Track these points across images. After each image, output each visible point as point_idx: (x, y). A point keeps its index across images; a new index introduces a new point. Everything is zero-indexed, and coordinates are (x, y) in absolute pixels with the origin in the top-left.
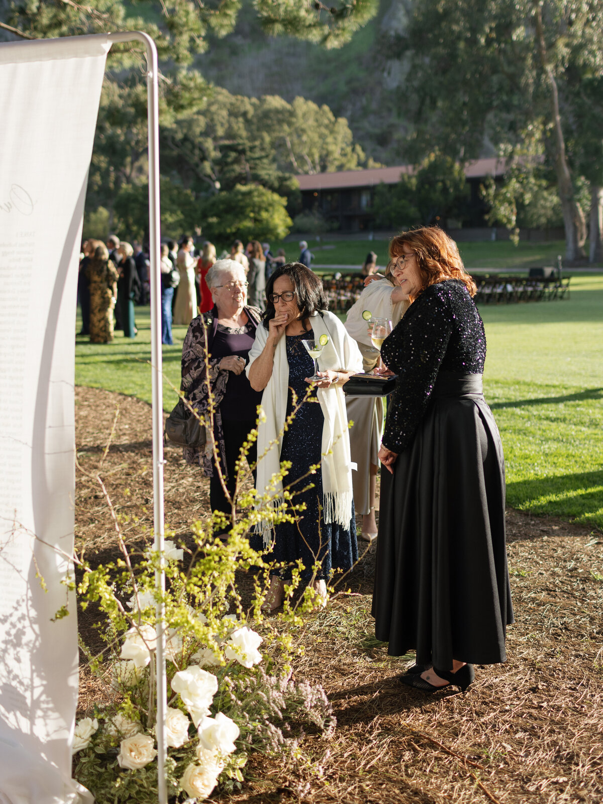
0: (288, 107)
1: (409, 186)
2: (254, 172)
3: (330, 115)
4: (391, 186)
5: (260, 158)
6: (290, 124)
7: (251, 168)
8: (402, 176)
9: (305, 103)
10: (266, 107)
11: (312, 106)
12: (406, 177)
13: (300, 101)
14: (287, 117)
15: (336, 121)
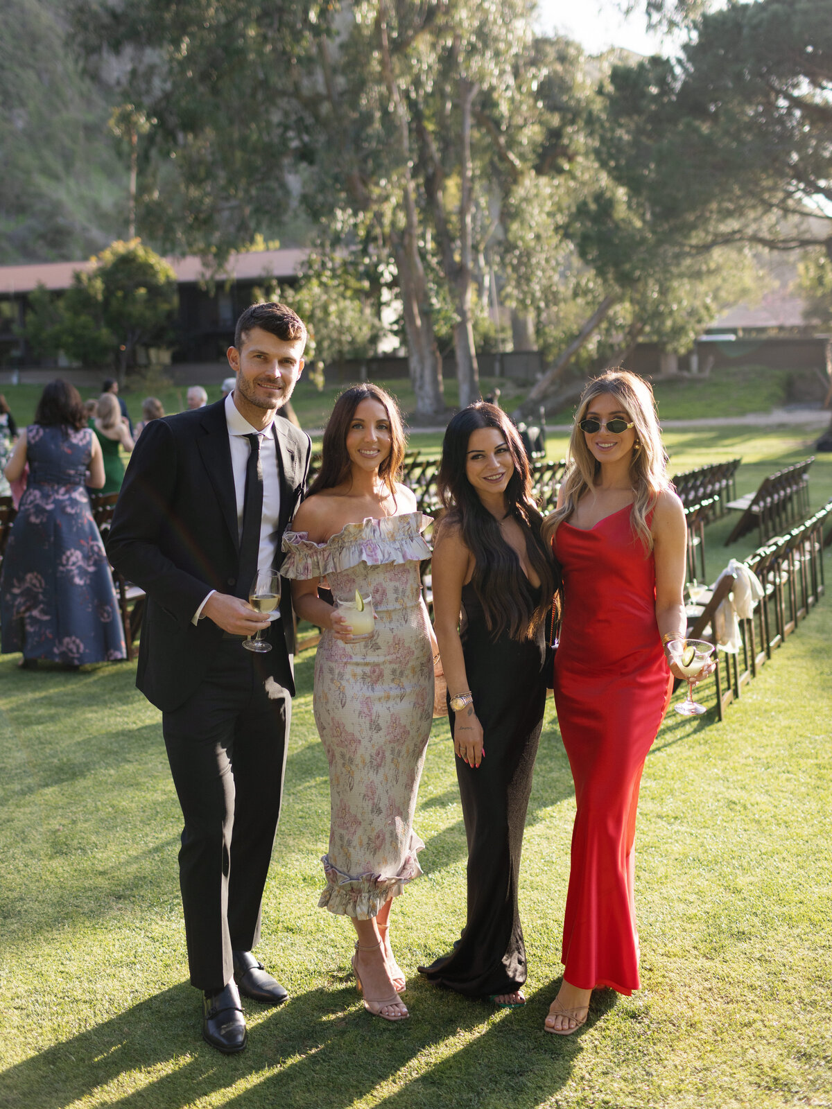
1: (91, 291)
4: (58, 294)
8: (77, 277)
12: (84, 278)
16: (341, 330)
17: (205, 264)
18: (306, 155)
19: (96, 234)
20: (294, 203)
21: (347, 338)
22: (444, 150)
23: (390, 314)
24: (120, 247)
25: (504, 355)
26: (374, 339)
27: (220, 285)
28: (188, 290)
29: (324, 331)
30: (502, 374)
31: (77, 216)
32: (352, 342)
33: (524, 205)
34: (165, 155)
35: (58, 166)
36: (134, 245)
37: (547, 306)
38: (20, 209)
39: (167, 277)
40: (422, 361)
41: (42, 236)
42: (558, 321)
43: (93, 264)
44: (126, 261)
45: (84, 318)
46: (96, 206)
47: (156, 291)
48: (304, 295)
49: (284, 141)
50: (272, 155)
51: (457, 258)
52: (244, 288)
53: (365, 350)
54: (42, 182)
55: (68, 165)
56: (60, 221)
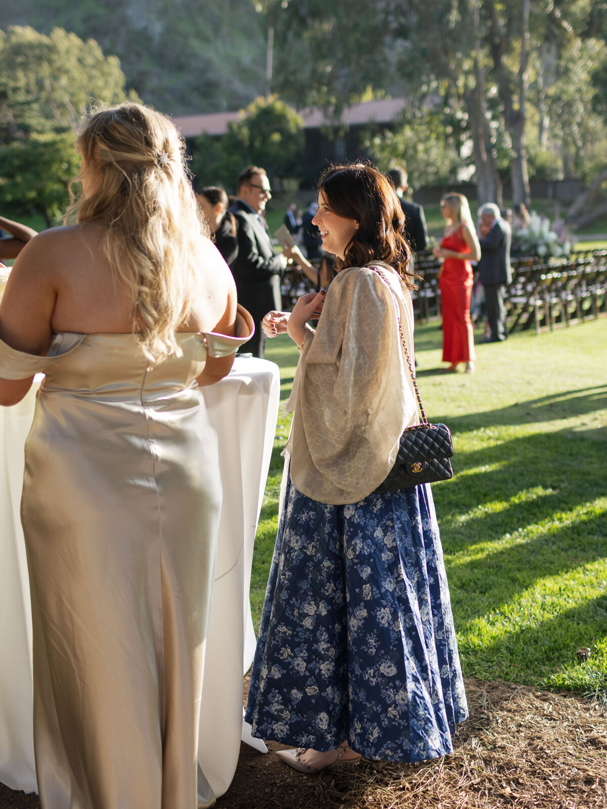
0: (45, 40)
1: (240, 137)
2: (20, 121)
3: (98, 53)
4: (217, 138)
5: (28, 103)
6: (50, 62)
7: (15, 116)
8: (230, 126)
9: (67, 36)
10: (14, 39)
11: (75, 40)
12: (235, 127)
13: (59, 34)
14: (45, 54)
15: (106, 60)
16: (428, 164)
17: (326, 115)
18: (402, 33)
19: (239, 86)
20: (393, 70)
21: (431, 170)
22: (509, 25)
23: (466, 150)
24: (261, 102)
25: (557, 182)
26: (454, 171)
27: (336, 130)
28: (312, 134)
29: (414, 165)
30: (555, 196)
31: (223, 72)
32: (437, 173)
33: (571, 66)
34: (298, 35)
35: (208, 30)
36: (272, 100)
37: (584, 144)
38: (179, 67)
39: (297, 125)
40: (486, 187)
41: (197, 89)
42: (592, 157)
43: (241, 115)
44: (266, 114)
45: (236, 158)
46: (238, 63)
47: (287, 136)
48: (399, 139)
49: (386, 23)
50: (376, 36)
51: (516, 106)
52: (356, 133)
53: (447, 179)
54: (196, 45)
55: (217, 30)
56: (211, 76)
